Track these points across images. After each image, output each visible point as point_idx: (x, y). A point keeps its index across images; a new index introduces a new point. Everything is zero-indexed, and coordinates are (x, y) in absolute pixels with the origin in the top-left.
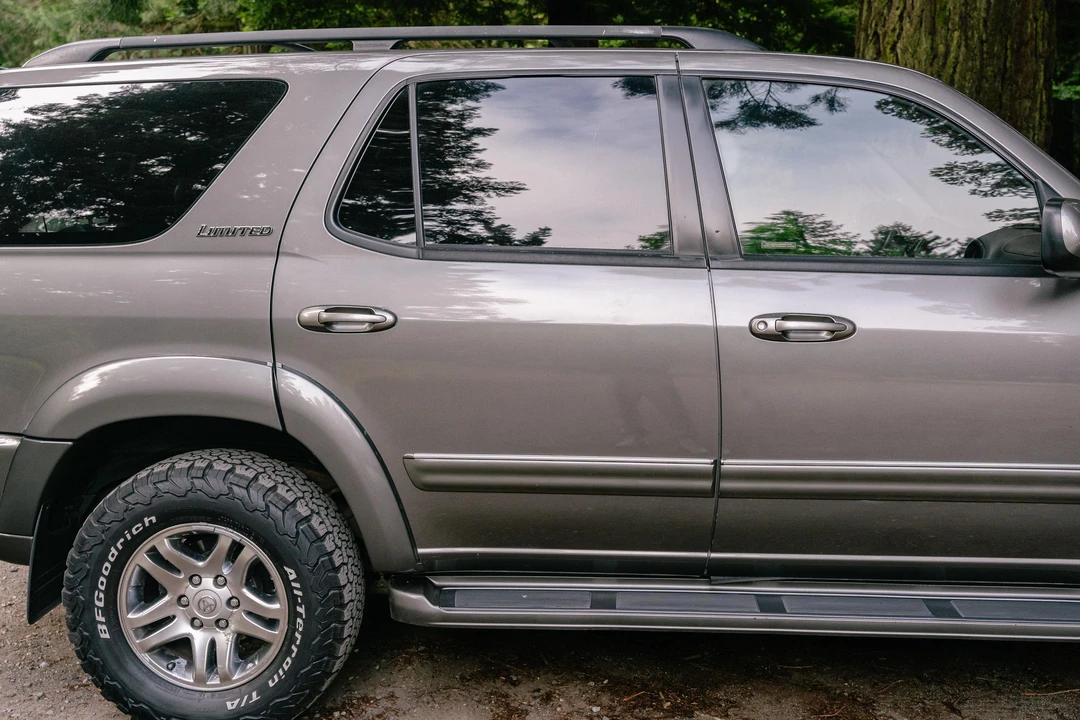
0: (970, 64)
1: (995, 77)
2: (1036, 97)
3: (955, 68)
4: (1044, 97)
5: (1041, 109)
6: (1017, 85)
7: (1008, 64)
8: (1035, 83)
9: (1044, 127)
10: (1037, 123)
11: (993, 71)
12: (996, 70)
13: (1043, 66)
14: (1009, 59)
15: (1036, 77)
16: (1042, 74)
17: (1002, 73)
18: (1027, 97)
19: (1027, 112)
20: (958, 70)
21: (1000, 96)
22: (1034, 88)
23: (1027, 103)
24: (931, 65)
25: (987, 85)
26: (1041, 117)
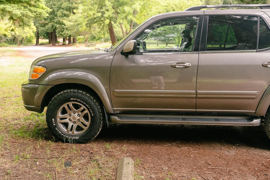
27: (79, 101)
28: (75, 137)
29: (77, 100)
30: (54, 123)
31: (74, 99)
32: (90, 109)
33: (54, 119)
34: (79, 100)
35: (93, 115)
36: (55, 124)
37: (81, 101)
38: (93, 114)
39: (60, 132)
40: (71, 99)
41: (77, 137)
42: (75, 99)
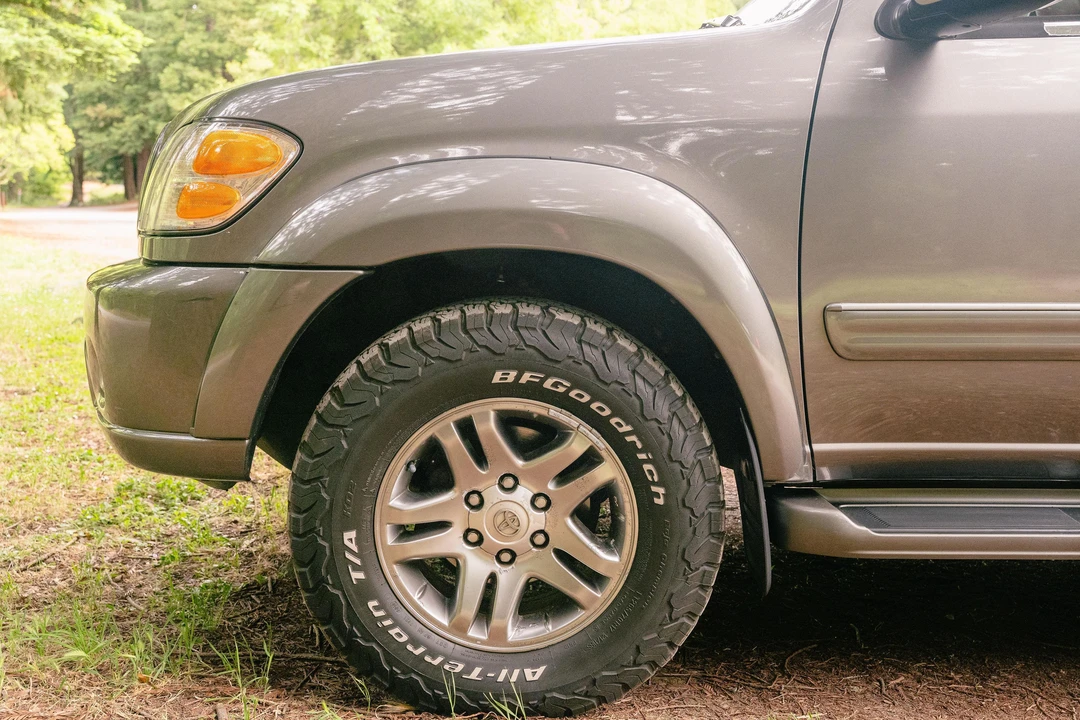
27: (561, 389)
28: (516, 672)
29: (543, 380)
30: (356, 568)
31: (518, 377)
32: (641, 456)
33: (352, 534)
34: (555, 385)
35: (660, 501)
36: (361, 575)
37: (572, 394)
38: (661, 491)
39: (397, 630)
40: (497, 378)
41: (528, 672)
42: (526, 377)
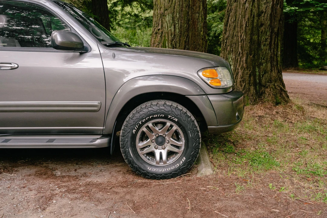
0: (179, 3)
1: (186, 7)
2: (200, 13)
3: (175, 4)
4: (203, 13)
5: (202, 17)
6: (194, 9)
7: (190, 3)
8: (200, 9)
9: (203, 22)
10: (201, 21)
11: (185, 5)
12: (186, 5)
13: (202, 4)
14: (190, 2)
15: (199, 7)
16: (202, 6)
17: (188, 6)
18: (197, 13)
19: (197, 17)
20: (176, 5)
21: (188, 12)
22: (199, 11)
23: (197, 15)
24: (169, 3)
25: (184, 9)
26: (202, 19)
